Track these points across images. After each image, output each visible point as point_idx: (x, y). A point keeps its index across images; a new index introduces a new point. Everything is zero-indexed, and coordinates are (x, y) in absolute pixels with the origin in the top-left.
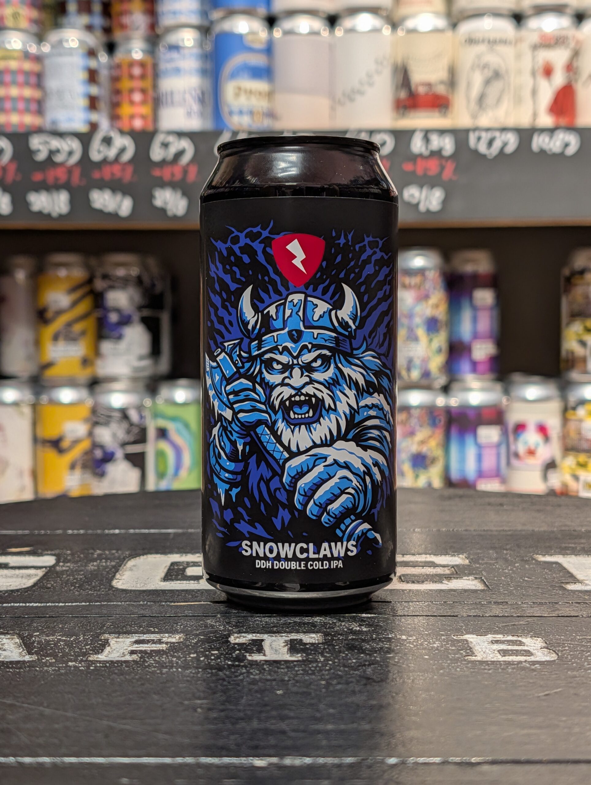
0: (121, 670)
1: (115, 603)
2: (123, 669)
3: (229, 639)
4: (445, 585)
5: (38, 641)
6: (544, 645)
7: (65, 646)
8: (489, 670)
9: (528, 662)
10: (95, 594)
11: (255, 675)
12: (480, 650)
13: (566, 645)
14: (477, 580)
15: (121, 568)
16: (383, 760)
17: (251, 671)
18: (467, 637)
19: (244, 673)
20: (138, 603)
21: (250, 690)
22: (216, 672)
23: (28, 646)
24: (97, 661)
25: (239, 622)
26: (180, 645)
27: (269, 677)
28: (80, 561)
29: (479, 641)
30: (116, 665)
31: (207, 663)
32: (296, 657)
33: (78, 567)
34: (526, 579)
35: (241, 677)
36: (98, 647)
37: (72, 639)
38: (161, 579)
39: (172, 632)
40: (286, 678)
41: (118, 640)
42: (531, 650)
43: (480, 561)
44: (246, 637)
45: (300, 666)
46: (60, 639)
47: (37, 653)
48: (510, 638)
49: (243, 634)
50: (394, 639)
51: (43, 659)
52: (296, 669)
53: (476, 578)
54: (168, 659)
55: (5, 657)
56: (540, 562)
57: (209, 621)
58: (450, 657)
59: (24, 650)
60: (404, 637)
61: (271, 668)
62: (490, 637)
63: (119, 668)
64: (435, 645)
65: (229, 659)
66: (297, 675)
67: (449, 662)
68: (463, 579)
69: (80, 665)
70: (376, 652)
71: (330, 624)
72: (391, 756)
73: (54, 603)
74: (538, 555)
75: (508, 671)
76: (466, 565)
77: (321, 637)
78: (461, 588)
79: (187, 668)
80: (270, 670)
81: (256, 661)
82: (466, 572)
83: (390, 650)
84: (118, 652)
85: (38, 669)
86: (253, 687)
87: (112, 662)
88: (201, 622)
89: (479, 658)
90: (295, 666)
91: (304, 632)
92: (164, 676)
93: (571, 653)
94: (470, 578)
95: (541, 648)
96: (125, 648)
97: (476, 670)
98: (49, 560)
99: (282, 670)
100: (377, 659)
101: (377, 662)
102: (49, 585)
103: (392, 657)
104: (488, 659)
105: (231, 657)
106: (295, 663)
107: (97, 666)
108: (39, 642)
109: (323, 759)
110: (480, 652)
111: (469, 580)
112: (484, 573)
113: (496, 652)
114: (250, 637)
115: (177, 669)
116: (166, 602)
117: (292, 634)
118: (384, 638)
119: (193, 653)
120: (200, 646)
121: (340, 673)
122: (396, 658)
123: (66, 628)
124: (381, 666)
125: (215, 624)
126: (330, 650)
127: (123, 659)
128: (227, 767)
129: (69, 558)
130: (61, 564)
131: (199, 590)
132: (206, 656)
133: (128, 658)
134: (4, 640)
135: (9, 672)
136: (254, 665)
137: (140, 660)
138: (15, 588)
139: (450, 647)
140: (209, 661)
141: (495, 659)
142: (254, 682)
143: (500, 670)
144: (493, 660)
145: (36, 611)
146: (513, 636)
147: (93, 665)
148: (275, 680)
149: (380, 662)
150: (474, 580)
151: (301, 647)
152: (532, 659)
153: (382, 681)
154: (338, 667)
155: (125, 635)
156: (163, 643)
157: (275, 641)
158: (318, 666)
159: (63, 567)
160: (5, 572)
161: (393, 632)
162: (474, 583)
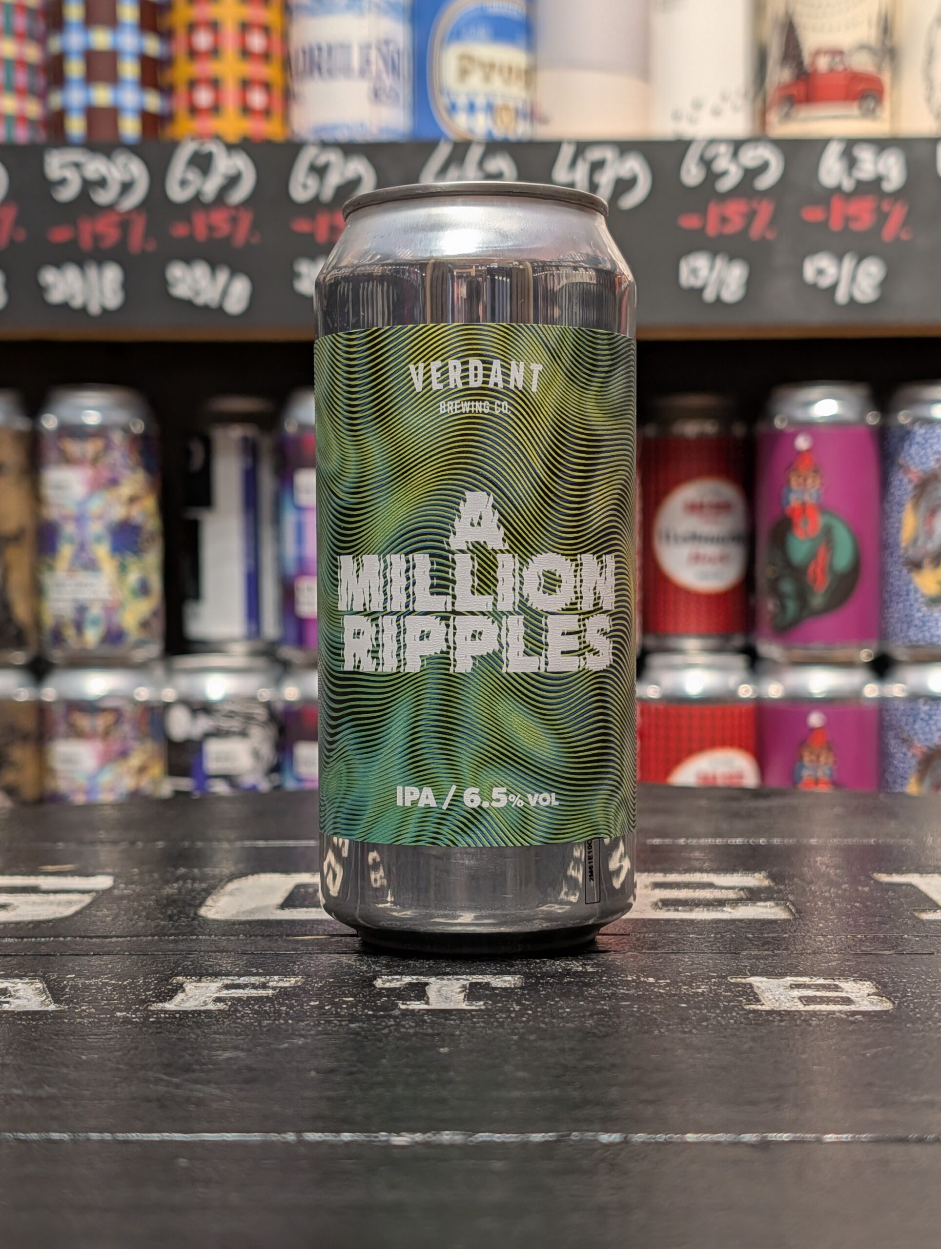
0: (199, 1022)
1: (200, 937)
2: (200, 1021)
3: (375, 982)
4: (727, 914)
5: (72, 985)
6: (874, 990)
7: (114, 991)
8: (781, 1021)
9: (846, 1013)
10: (170, 926)
11: (407, 1029)
12: (771, 997)
13: (909, 990)
14: (779, 907)
15: (214, 891)
16: (594, 1136)
17: (403, 1023)
18: (752, 980)
19: (392, 1025)
20: (236, 937)
21: (397, 1048)
22: (347, 1025)
23: (55, 991)
24: (161, 1011)
25: (392, 961)
26: (295, 990)
27: (430, 1031)
28: (152, 882)
29: (771, 986)
30: (190, 1015)
31: (334, 1013)
32: (476, 1006)
33: (148, 890)
34: (858, 905)
35: (384, 1032)
36: (165, 993)
37: (125, 983)
38: (278, 905)
39: (285, 974)
40: (458, 1033)
41: (199, 984)
42: (852, 996)
43: (787, 882)
44: (401, 980)
45: (479, 1017)
46: (107, 984)
47: (68, 1001)
48: (821, 981)
49: (397, 977)
50: (636, 982)
51: (77, 1008)
52: (475, 1020)
53: (777, 905)
54: (274, 1007)
55: (18, 1006)
56: (881, 883)
57: (344, 960)
58: (721, 1005)
59: (48, 997)
60: (651, 980)
61: (434, 1019)
62: (789, 980)
63: (195, 1020)
64: (700, 991)
65: (370, 1008)
66: (474, 1028)
67: (718, 1011)
68: (758, 906)
69: (134, 1016)
70: (604, 998)
71: (537, 963)
72: (606, 1131)
73: (106, 937)
74: (879, 875)
75: (810, 1025)
76: (765, 887)
77: (521, 980)
78: (751, 917)
79: (303, 1021)
80: (433, 1023)
81: (413, 1010)
82: (762, 895)
83: (627, 998)
84: (197, 999)
85: (66, 1021)
86: (403, 1042)
87: (185, 1012)
88: (333, 961)
89: (767, 1008)
90: (473, 1016)
91: (495, 974)
92: (265, 1029)
93: (916, 1001)
94: (768, 903)
95: (869, 995)
96: (208, 995)
97: (760, 1022)
98: (103, 882)
99: (452, 1022)
100: (605, 1007)
101: (603, 1012)
102: (99, 913)
103: (629, 1006)
104: (782, 1009)
105: (374, 1006)
106: (473, 1013)
107: (161, 1017)
108: (74, 987)
109: (498, 1135)
110: (770, 1000)
111: (766, 907)
112: (791, 897)
113: (796, 1000)
114: (407, 979)
115: (286, 1021)
116: (279, 935)
117: (474, 977)
118: (619, 981)
119: (314, 1001)
120: (326, 991)
121: (543, 1026)
122: (636, 1006)
123: (119, 969)
124: (610, 1017)
125: (354, 963)
126: (530, 996)
127: (204, 1008)
128: (347, 1144)
129: (136, 878)
130: (122, 886)
132: (334, 1004)
133: (211, 1007)
134: (19, 984)
135: (21, 1024)
136: (408, 1015)
137: (229, 1010)
138: (46, 919)
139: (723, 993)
140: (339, 1010)
141: (793, 1009)
142: (405, 1037)
143: (799, 1022)
144: (789, 1009)
146: (825, 979)
147: (155, 1016)
148: (438, 1034)
149: (609, 1011)
150: (771, 907)
151: (487, 992)
152: (853, 1008)
153: (607, 1035)
154: (541, 1019)
155: (209, 978)
156: (268, 987)
157: (446, 985)
158: (509, 1017)
159: (124, 890)
160: (33, 897)
161: (635, 973)
162: (773, 910)
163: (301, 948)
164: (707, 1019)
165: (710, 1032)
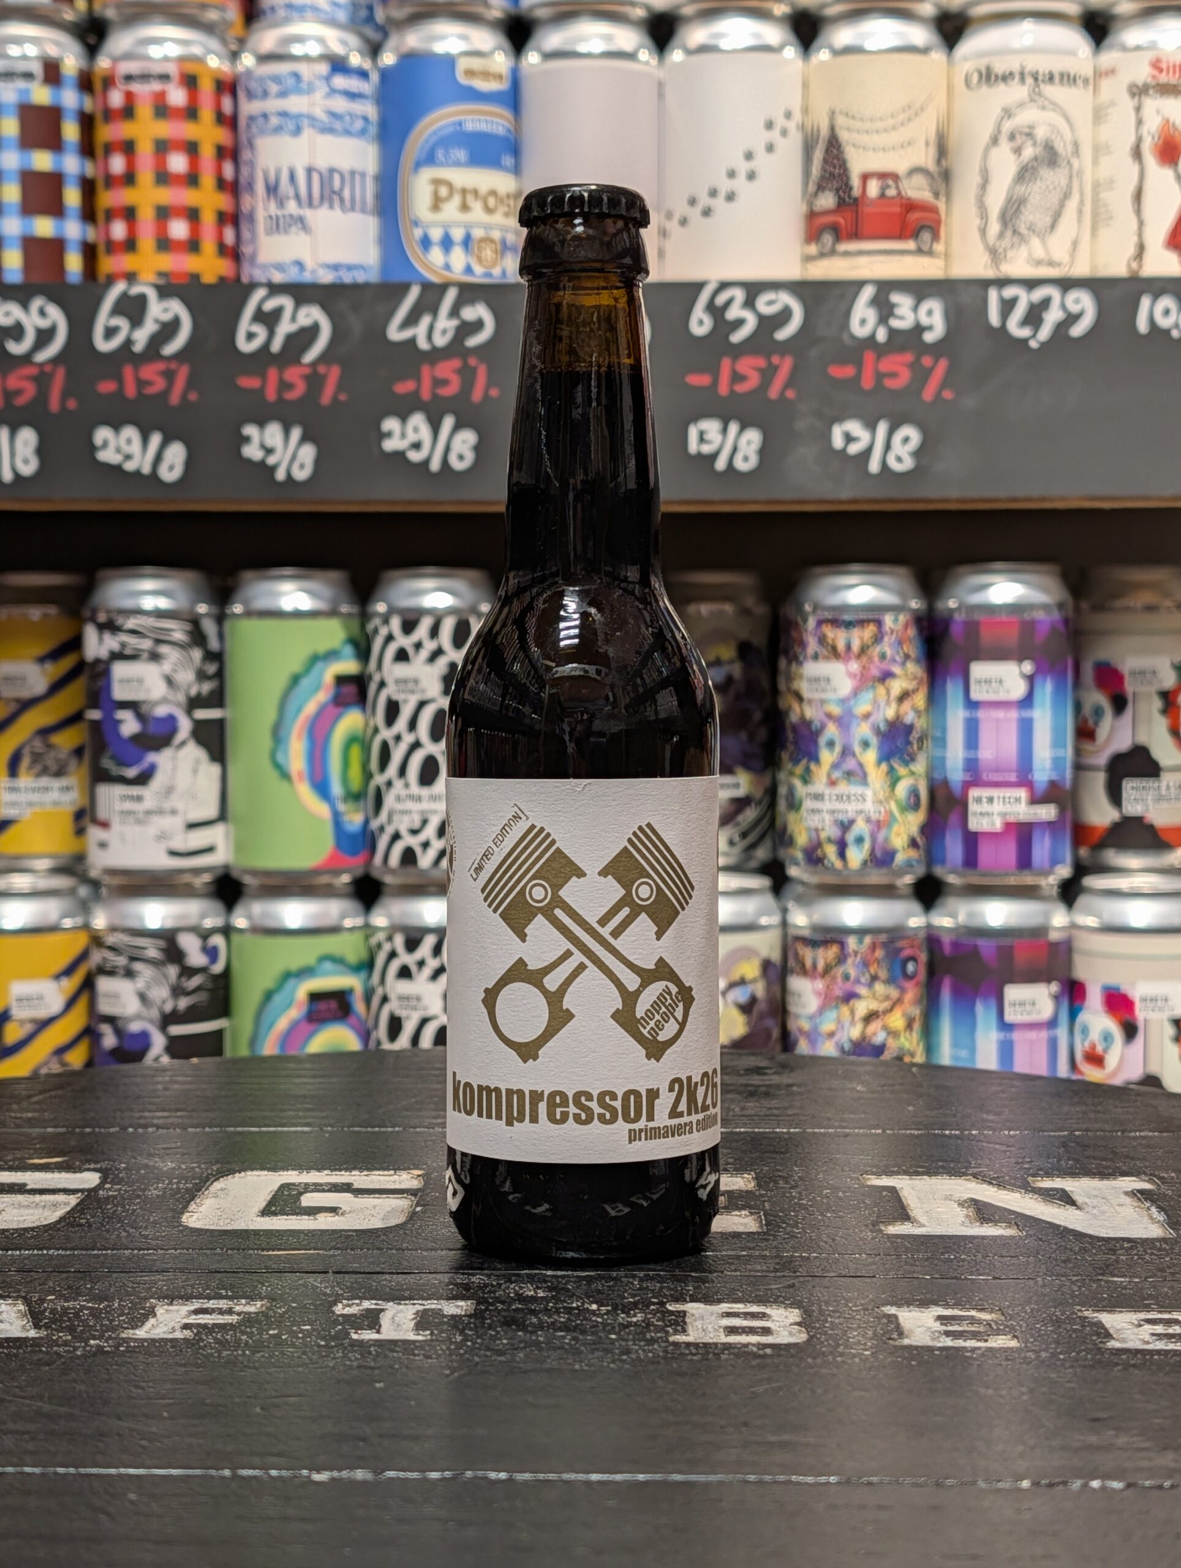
0: (164, 1351)
2: (166, 1350)
3: (334, 1308)
5: (51, 1309)
6: (798, 1319)
7: (90, 1316)
8: (695, 1355)
11: (351, 1361)
12: (698, 1326)
13: (830, 1320)
14: (752, 1217)
15: (201, 1193)
18: (690, 1307)
19: (339, 1357)
20: (213, 1251)
21: (338, 1382)
22: (299, 1357)
23: (35, 1315)
24: (132, 1339)
25: (356, 1282)
26: (259, 1316)
27: (372, 1364)
28: (137, 1181)
29: (703, 1314)
30: (158, 1345)
31: (290, 1343)
32: (423, 1336)
33: (133, 1191)
35: (330, 1364)
36: (138, 1318)
37: (101, 1306)
38: (259, 1211)
39: (251, 1298)
40: (397, 1366)
41: (171, 1308)
42: (774, 1326)
43: (771, 1185)
44: (360, 1305)
45: (421, 1349)
46: (84, 1306)
47: (47, 1327)
48: (754, 1309)
49: (357, 1301)
50: (578, 1309)
51: (55, 1335)
53: (751, 1213)
54: (236, 1336)
57: (311, 1280)
58: (648, 1336)
59: (29, 1322)
60: (594, 1307)
61: (380, 1350)
62: (725, 1307)
63: (161, 1349)
64: (635, 1320)
65: (323, 1338)
66: (414, 1360)
67: (642, 1343)
68: (733, 1215)
69: (106, 1344)
70: (542, 1328)
71: (492, 1286)
72: (496, 1469)
73: (86, 1249)
74: (869, 1176)
75: (719, 1359)
76: (747, 1192)
77: (471, 1306)
79: (259, 1351)
80: (378, 1354)
81: (363, 1340)
82: (741, 1203)
83: (565, 1328)
84: (165, 1325)
85: (44, 1349)
86: (344, 1376)
87: (153, 1341)
88: (300, 1282)
89: (688, 1340)
90: (416, 1348)
91: (449, 1299)
92: (222, 1361)
93: (830, 1332)
94: (743, 1212)
95: (791, 1325)
96: (177, 1320)
97: (675, 1355)
98: (90, 1179)
99: (396, 1354)
100: (541, 1339)
102: (83, 1221)
103: (564, 1337)
104: (703, 1340)
105: (328, 1335)
106: (417, 1344)
107: (131, 1346)
108: (53, 1311)
110: (696, 1329)
111: (741, 1216)
112: (767, 1206)
113: (721, 1330)
114: (367, 1304)
115: (244, 1352)
116: (253, 1249)
117: (429, 1302)
118: (564, 1308)
119: (273, 1329)
121: (476, 1359)
123: (96, 1289)
124: (540, 1349)
125: (320, 1285)
126: (475, 1325)
127: (171, 1336)
129: (122, 1175)
130: (108, 1186)
131: (309, 1231)
132: (294, 1335)
133: (179, 1335)
134: (3, 1306)
136: (356, 1347)
137: (195, 1338)
138: (32, 1225)
139: (655, 1323)
140: (294, 1340)
141: (715, 1341)
142: (348, 1370)
143: (711, 1356)
144: (709, 1341)
145: (54, 1262)
146: (759, 1306)
147: (125, 1345)
148: (379, 1368)
149: (542, 1343)
150: (746, 1216)
151: (436, 1320)
152: (767, 1340)
154: (477, 1351)
155: (180, 1301)
156: (234, 1313)
157: (401, 1311)
158: (448, 1349)
159: (110, 1191)
160: (20, 1198)
161: (581, 1298)
162: (746, 1220)
163: (275, 1266)
164: (628, 1352)
165: (627, 1366)
